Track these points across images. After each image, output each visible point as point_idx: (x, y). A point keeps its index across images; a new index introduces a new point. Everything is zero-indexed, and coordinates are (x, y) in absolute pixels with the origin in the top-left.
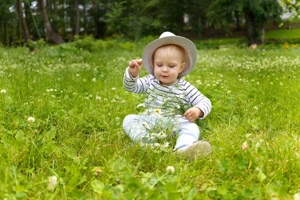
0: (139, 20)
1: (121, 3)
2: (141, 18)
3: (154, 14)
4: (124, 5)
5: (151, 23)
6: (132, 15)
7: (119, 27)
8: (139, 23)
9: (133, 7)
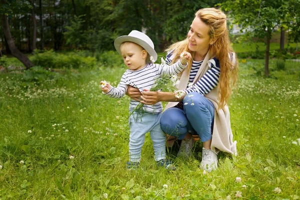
0: (98, 33)
1: (80, 16)
2: (100, 31)
3: (112, 27)
4: (83, 18)
5: (110, 36)
6: (91, 28)
7: (78, 40)
8: (99, 36)
9: (91, 19)
